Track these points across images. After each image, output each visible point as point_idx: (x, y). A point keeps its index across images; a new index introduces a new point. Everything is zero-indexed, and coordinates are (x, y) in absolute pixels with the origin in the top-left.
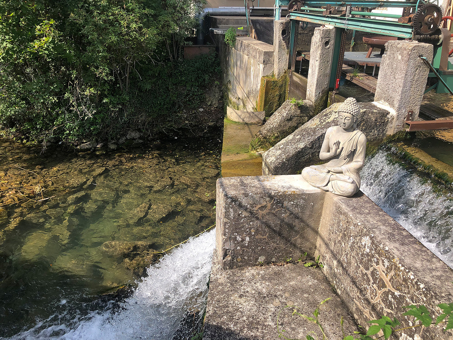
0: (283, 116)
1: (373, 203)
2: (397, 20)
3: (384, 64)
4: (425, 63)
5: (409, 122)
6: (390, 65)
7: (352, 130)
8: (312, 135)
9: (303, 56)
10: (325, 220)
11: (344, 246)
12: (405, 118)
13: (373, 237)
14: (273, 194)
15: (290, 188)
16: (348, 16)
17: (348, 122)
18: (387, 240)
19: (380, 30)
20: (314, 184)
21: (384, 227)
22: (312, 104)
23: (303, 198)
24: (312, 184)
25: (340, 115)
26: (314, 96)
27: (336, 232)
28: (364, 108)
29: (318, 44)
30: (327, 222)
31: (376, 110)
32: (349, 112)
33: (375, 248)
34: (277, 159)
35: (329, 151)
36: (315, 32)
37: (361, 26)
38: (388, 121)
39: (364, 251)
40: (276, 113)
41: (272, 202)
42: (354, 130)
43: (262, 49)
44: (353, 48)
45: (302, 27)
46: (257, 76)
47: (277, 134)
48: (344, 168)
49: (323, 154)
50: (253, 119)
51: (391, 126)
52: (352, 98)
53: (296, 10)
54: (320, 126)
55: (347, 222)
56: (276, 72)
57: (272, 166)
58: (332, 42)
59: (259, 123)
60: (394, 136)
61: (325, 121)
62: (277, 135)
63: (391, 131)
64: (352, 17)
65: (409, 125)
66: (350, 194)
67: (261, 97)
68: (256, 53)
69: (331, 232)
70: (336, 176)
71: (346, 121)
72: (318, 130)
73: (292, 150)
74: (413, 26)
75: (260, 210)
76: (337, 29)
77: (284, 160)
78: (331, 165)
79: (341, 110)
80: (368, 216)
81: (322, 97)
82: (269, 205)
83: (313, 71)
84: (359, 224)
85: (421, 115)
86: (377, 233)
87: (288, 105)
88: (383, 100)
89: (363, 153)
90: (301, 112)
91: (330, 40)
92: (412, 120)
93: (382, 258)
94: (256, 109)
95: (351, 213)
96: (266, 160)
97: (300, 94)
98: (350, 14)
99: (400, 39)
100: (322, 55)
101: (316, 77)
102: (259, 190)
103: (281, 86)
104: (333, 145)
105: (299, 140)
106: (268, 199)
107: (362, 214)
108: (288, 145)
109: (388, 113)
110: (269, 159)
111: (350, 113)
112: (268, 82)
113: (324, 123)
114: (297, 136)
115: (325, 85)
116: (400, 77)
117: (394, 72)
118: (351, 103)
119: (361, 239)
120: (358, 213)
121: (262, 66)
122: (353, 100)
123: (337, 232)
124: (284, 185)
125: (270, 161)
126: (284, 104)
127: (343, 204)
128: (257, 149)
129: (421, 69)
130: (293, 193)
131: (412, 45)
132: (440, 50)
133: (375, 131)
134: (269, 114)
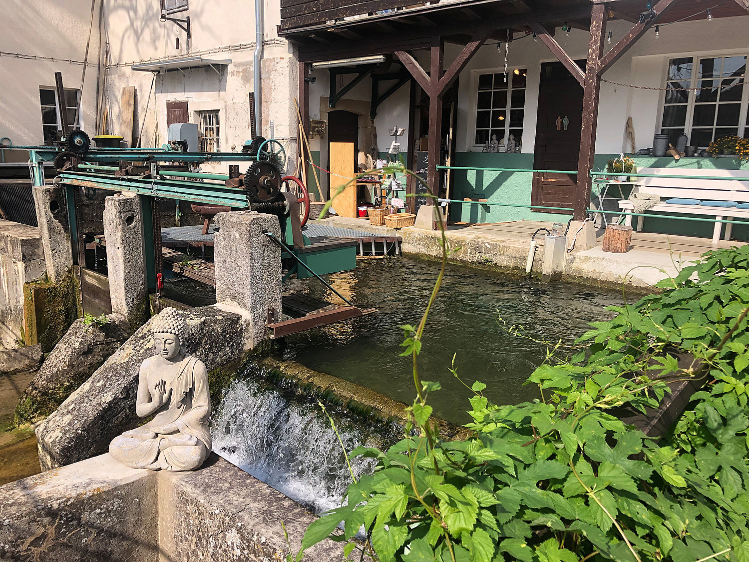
0: (75, 349)
1: (236, 468)
2: (224, 182)
3: (219, 247)
4: (272, 240)
5: (272, 325)
6: (227, 247)
7: (181, 357)
8: (124, 376)
9: (97, 241)
10: (166, 522)
11: (202, 558)
12: (265, 321)
13: (241, 528)
14: (55, 506)
15: (89, 484)
16: (155, 178)
17: (171, 347)
18: (263, 525)
19: (205, 197)
20: (134, 464)
21: (256, 504)
22: (123, 318)
23: (117, 497)
24: (130, 464)
25: (155, 337)
26: (124, 305)
27: (185, 537)
28: (203, 316)
29: (115, 222)
30: (168, 525)
31: (221, 315)
32: (169, 331)
33: (247, 544)
34: (65, 434)
35: (150, 400)
36: (106, 204)
37: (177, 192)
38: (242, 329)
39: (233, 555)
40: (61, 345)
41: (56, 524)
42: (184, 357)
43: (16, 236)
44: (180, 220)
45: (87, 195)
46: (15, 283)
47: (69, 381)
48: (179, 424)
49: (142, 408)
50: (17, 362)
51: (248, 335)
52: (170, 308)
53: (69, 169)
54: (135, 358)
55: (199, 514)
56: (52, 272)
57: (57, 449)
58: (138, 217)
59: (32, 367)
60: (256, 349)
61: (143, 348)
62: (68, 384)
63: (249, 344)
64: (161, 179)
65: (273, 329)
66: (197, 464)
67: (29, 319)
68: (6, 244)
69: (180, 539)
70: (169, 440)
71: (167, 346)
72: (132, 365)
73: (91, 410)
74: (246, 192)
75: (35, 547)
76: (142, 197)
77: (80, 432)
78: (159, 423)
79: (155, 330)
80: (229, 494)
81: (139, 306)
82: (51, 531)
83: (115, 266)
84: (217, 512)
85: (286, 310)
86: (246, 518)
87: (80, 327)
88: (229, 300)
89: (205, 390)
90: (107, 335)
91: (133, 214)
92: (276, 321)
93: (260, 558)
94: (22, 341)
95: (203, 496)
96: (43, 439)
97: (102, 303)
98: (158, 174)
99: (234, 209)
100: (125, 239)
101: (122, 275)
102: (24, 509)
103: (66, 296)
104: (154, 390)
105: (103, 389)
106: (46, 520)
107: (220, 493)
108: (84, 402)
109: (240, 318)
110: (49, 436)
111: (171, 333)
112: (37, 292)
113: (141, 352)
114: (98, 382)
115: (140, 284)
116: (244, 263)
117: (234, 255)
118: (169, 316)
119: (224, 537)
120: (213, 493)
121: (21, 265)
122: (172, 311)
123: (187, 536)
124: (77, 481)
125: (52, 440)
126: (72, 326)
127: (188, 485)
128: (31, 418)
129: (269, 249)
130: (96, 493)
131: (249, 217)
132: (289, 221)
133: (225, 349)
134: (48, 347)
